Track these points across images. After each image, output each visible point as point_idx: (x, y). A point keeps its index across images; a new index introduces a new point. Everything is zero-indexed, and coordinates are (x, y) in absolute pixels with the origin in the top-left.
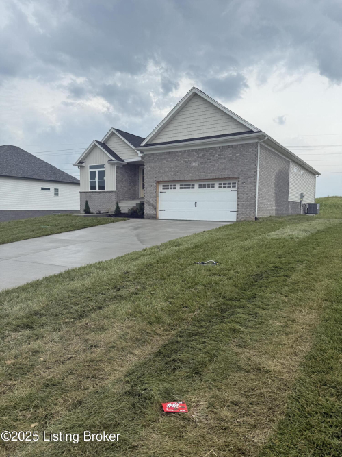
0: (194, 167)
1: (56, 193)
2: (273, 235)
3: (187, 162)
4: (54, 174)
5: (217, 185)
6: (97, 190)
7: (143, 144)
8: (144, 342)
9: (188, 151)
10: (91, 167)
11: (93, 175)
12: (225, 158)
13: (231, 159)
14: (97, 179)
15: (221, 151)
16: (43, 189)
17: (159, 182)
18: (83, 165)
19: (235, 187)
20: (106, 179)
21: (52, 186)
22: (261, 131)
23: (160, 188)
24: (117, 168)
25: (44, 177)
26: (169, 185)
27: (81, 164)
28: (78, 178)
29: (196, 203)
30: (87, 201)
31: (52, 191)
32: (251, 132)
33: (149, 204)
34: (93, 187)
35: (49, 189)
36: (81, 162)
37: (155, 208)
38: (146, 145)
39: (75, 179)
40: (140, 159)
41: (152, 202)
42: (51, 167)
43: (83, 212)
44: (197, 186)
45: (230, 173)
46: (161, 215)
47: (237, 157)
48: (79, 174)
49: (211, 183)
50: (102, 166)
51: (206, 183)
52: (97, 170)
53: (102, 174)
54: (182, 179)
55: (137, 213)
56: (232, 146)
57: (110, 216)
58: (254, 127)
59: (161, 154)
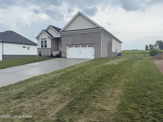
0: (79, 40)
1: (28, 49)
2: (107, 63)
3: (77, 38)
4: (28, 42)
5: (87, 46)
6: (44, 47)
7: (61, 31)
8: (62, 102)
9: (77, 34)
10: (41, 39)
11: (42, 42)
12: (90, 37)
13: (92, 37)
14: (44, 44)
15: (89, 34)
16: (23, 47)
17: (67, 45)
18: (39, 38)
19: (94, 47)
20: (47, 43)
21: (27, 46)
23: (67, 47)
24: (51, 40)
25: (24, 43)
26: (71, 46)
27: (38, 38)
28: (37, 43)
29: (80, 52)
30: (40, 52)
31: (27, 48)
32: (99, 28)
33: (63, 53)
34: (42, 46)
35: (25, 47)
36: (38, 37)
37: (66, 54)
38: (62, 31)
39: (35, 43)
40: (60, 37)
41: (64, 52)
42: (26, 39)
43: (39, 56)
44: (80, 46)
45: (92, 42)
46: (68, 57)
47: (94, 36)
48: (37, 41)
49: (85, 45)
50: (46, 39)
52: (44, 40)
53: (46, 42)
54: (75, 44)
55: (59, 56)
57: (49, 57)
58: (100, 26)
59: (68, 35)
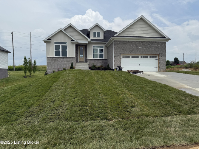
0: (140, 49)
3: (137, 46)
6: (61, 56)
7: (116, 35)
9: (138, 41)
11: (57, 48)
12: (154, 46)
13: (156, 47)
15: (152, 43)
18: (51, 41)
20: (67, 50)
22: (169, 38)
23: (121, 57)
29: (140, 64)
32: (165, 37)
36: (49, 39)
41: (118, 63)
47: (159, 46)
49: (146, 56)
50: (65, 43)
51: (144, 56)
52: (61, 45)
56: (157, 42)
59: (124, 41)
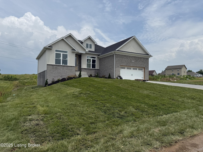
0: (133, 62)
3: (131, 60)
5: (138, 69)
6: (61, 64)
7: (117, 50)
9: (131, 56)
11: (58, 56)
13: (143, 62)
14: (61, 58)
15: (140, 59)
19: (142, 70)
20: (68, 59)
22: (151, 55)
26: (123, 67)
32: (148, 55)
36: (50, 47)
41: (118, 73)
50: (66, 52)
51: (135, 68)
52: (62, 53)
53: (65, 56)
56: (143, 58)
